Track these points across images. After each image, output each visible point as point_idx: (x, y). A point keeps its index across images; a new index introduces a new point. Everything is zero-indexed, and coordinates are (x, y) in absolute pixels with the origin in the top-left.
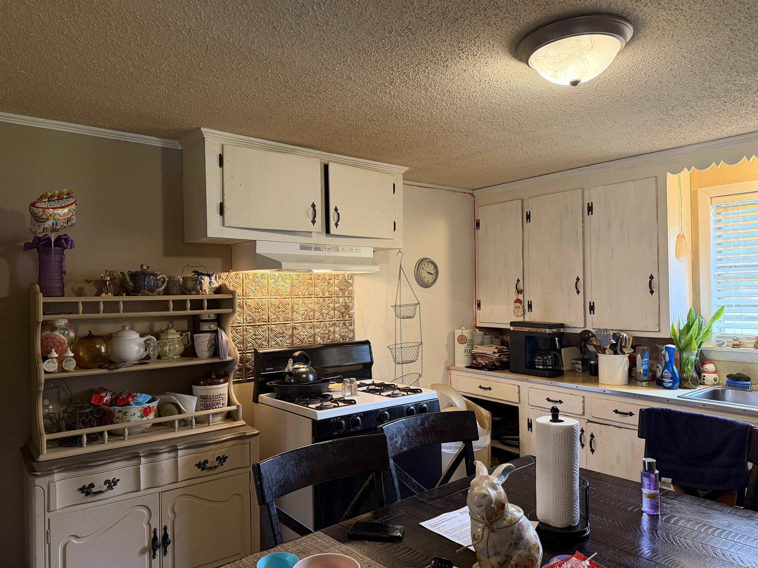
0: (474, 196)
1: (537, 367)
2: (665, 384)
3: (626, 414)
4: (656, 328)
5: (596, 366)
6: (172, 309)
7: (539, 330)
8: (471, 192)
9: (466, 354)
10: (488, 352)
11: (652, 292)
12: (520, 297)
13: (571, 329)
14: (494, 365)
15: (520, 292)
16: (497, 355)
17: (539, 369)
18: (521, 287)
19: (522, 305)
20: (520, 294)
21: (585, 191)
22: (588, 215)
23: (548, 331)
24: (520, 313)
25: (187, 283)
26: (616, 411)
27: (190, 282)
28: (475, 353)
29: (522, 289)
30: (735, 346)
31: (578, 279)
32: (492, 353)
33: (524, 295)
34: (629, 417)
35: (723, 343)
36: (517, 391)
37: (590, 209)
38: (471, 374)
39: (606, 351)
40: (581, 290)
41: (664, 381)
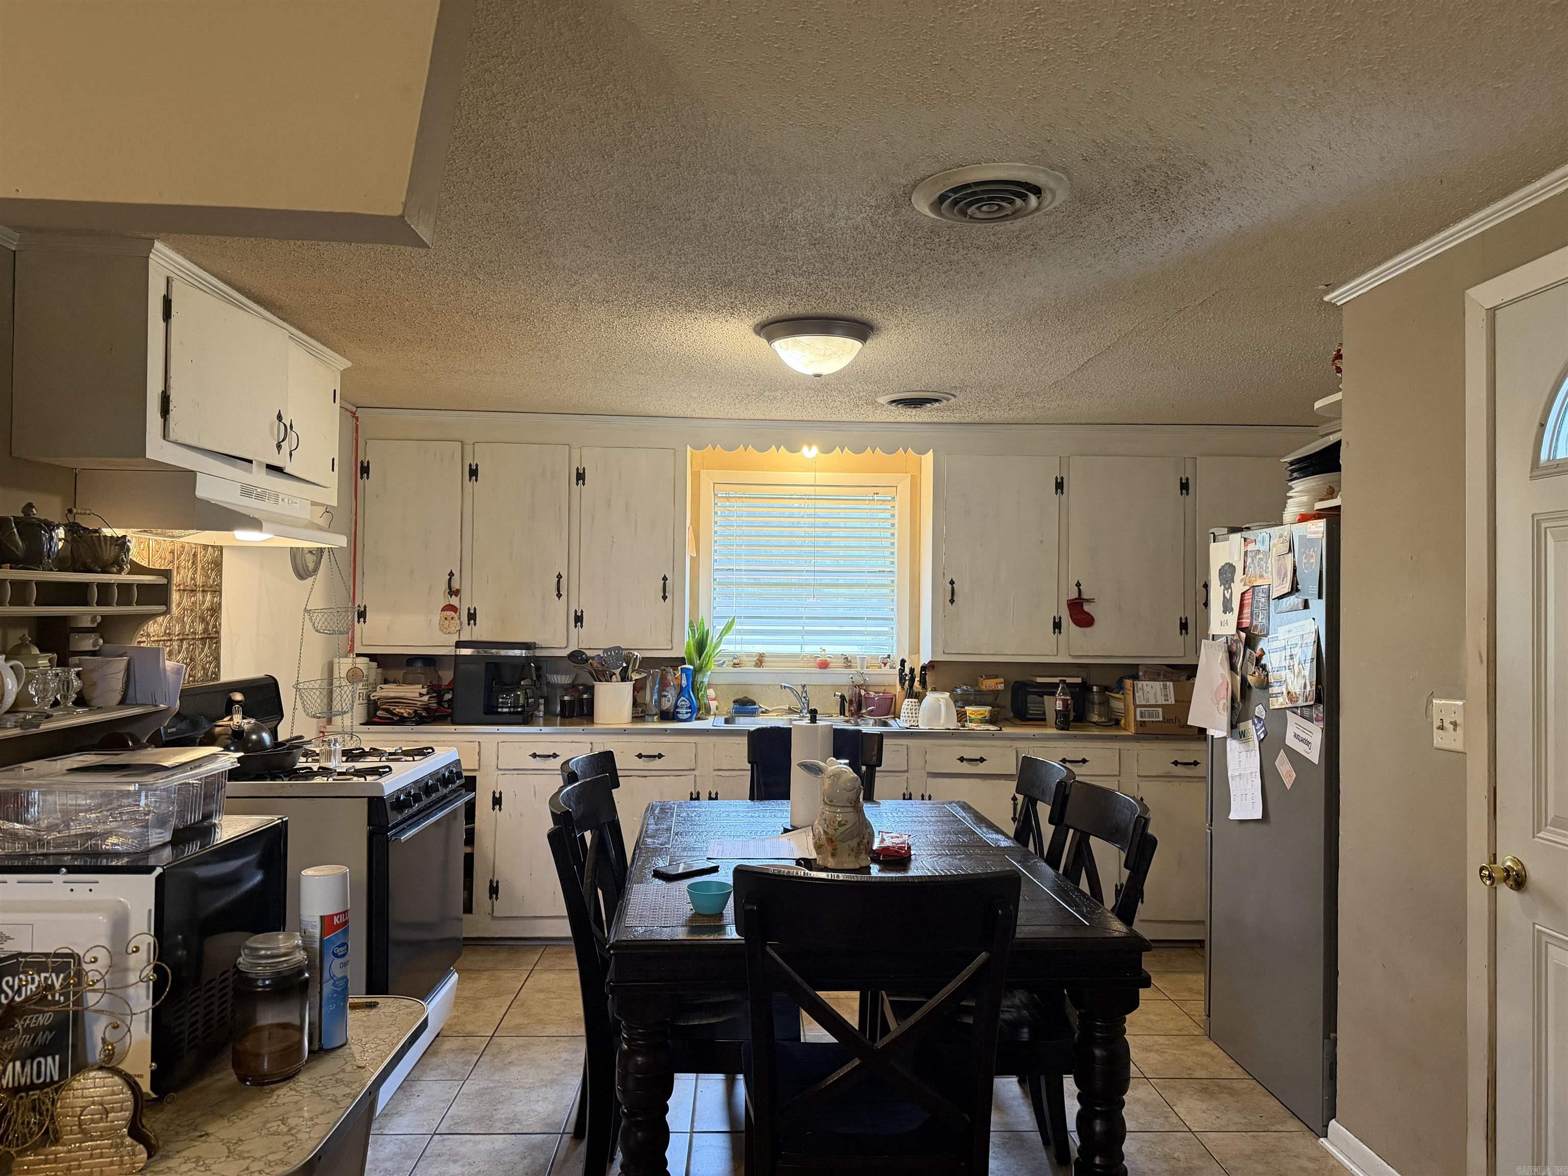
0: (357, 418)
1: (500, 710)
2: (680, 716)
3: (654, 757)
4: (668, 644)
5: (591, 702)
6: (95, 601)
7: (503, 652)
8: (354, 409)
9: (361, 701)
10: (409, 695)
11: (665, 598)
12: (454, 601)
13: (543, 650)
14: (420, 716)
15: (453, 592)
16: (426, 698)
17: (502, 713)
18: (456, 585)
19: (458, 614)
20: (453, 596)
21: (572, 450)
22: (577, 484)
23: (517, 652)
24: (454, 628)
25: (102, 550)
26: (640, 756)
27: (108, 547)
28: (378, 699)
29: (459, 588)
30: (735, 665)
31: (559, 577)
32: (418, 695)
33: (460, 598)
34: (657, 760)
35: (724, 662)
36: (478, 750)
37: (581, 477)
38: (378, 735)
39: (614, 676)
40: (564, 592)
41: (678, 713)
